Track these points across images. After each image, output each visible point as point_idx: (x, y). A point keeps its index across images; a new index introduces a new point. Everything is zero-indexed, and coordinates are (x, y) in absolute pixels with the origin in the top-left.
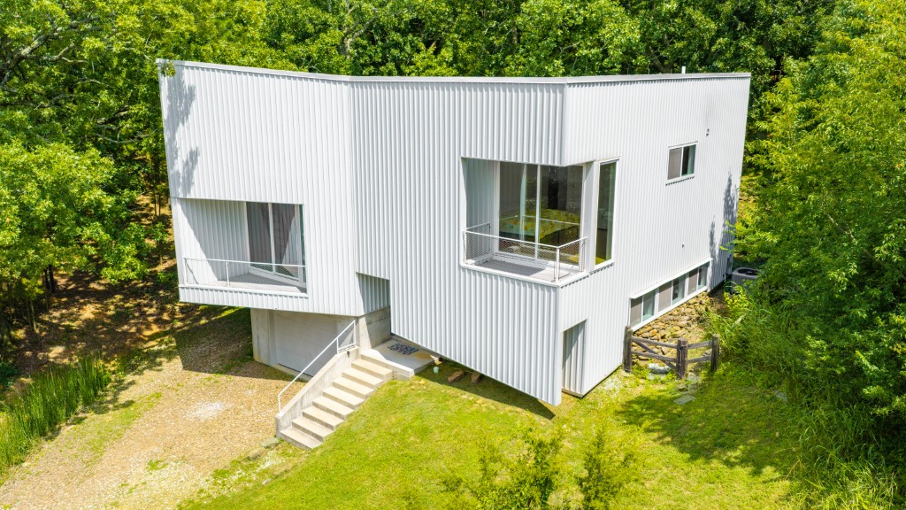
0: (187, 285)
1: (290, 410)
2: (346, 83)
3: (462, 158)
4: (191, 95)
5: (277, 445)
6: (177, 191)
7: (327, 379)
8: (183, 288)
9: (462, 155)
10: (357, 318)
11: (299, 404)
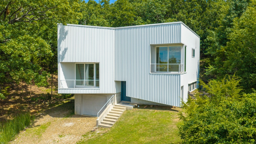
0: (61, 88)
1: (100, 118)
2: (114, 29)
3: (150, 45)
4: (66, 33)
5: (98, 128)
6: (59, 60)
7: (108, 111)
8: (59, 89)
9: (150, 44)
10: (114, 94)
11: (102, 117)
